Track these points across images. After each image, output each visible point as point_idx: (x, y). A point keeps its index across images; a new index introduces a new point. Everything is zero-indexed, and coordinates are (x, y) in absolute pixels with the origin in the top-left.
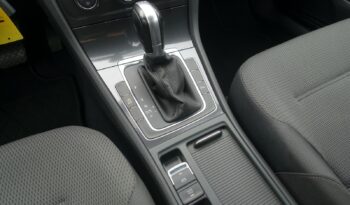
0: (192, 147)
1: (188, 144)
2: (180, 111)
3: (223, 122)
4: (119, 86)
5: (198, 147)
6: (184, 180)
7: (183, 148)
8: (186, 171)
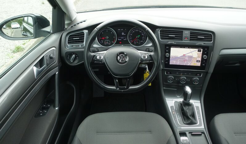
0: (190, 134)
1: (189, 133)
2: (189, 122)
3: (203, 131)
4: (172, 107)
5: (192, 135)
6: (185, 142)
7: (187, 133)
8: (187, 140)
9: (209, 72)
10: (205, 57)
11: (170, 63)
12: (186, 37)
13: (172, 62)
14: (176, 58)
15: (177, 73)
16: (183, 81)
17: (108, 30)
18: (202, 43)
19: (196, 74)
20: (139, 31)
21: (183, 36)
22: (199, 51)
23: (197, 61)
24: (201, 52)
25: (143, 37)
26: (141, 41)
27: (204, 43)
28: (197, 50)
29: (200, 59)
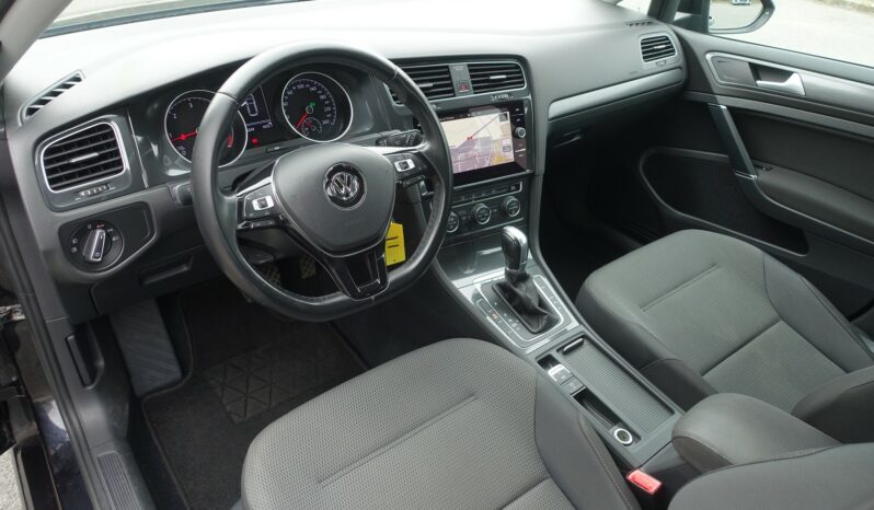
0: (561, 354)
1: (558, 351)
2: (544, 322)
3: (582, 332)
4: (477, 296)
5: (566, 353)
6: (564, 377)
7: (554, 354)
8: (563, 371)
9: (536, 173)
10: (520, 133)
12: (462, 84)
16: (481, 217)
17: (192, 101)
18: (503, 94)
19: (508, 186)
20: (308, 86)
21: (454, 83)
22: (503, 117)
23: (504, 148)
24: (507, 119)
25: (327, 105)
26: (325, 122)
27: (509, 94)
28: (496, 116)
29: (509, 141)
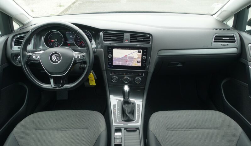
1: (125, 129)
2: (127, 119)
3: (138, 127)
4: (114, 106)
6: (118, 137)
7: (123, 129)
8: (120, 135)
9: (149, 72)
10: (144, 58)
11: (114, 64)
12: (126, 39)
13: (115, 63)
14: (119, 59)
15: (121, 73)
16: (126, 80)
18: (141, 45)
19: (138, 74)
21: (124, 38)
22: (139, 52)
23: (138, 61)
24: (140, 53)
27: (143, 45)
28: (137, 51)
29: (140, 60)
